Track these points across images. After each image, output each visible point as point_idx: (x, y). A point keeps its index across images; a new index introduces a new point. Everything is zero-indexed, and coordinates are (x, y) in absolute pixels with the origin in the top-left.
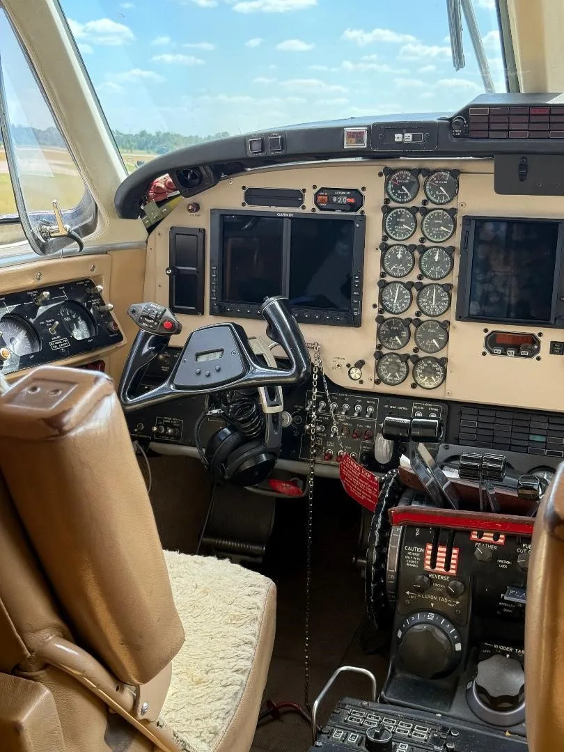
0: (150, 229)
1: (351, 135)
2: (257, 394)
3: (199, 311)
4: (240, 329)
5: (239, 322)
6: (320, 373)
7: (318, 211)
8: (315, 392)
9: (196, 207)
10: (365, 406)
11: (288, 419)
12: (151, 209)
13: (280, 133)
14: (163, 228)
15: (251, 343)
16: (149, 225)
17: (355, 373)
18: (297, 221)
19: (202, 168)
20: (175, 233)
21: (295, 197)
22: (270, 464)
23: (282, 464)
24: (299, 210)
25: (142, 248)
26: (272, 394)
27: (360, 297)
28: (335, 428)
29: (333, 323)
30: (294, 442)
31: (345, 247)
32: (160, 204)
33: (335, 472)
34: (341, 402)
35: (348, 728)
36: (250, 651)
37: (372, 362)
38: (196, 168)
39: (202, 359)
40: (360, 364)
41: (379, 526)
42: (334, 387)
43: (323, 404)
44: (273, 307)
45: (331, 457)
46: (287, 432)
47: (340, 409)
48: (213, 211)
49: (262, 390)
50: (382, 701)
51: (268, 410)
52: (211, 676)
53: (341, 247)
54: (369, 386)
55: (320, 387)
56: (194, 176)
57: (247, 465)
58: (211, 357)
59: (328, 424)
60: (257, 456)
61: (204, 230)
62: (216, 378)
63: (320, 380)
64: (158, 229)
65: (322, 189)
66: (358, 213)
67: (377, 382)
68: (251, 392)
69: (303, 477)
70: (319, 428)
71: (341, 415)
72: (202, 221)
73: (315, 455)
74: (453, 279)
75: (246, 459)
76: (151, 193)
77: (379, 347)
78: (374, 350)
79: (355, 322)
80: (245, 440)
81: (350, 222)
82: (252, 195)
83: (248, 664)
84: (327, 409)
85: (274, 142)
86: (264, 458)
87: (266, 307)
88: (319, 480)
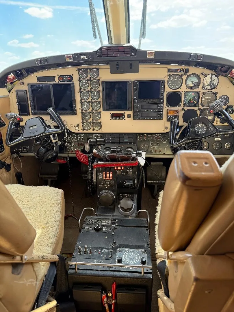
0: (9, 91)
1: (68, 57)
3: (28, 114)
4: (42, 118)
5: (41, 116)
6: (67, 129)
7: (60, 82)
8: (66, 134)
9: (23, 84)
10: (81, 137)
11: (60, 143)
13: (46, 58)
15: (46, 122)
16: (9, 90)
17: (77, 128)
18: (55, 86)
19: (22, 70)
20: (17, 91)
21: (53, 78)
22: (57, 156)
23: (60, 155)
24: (54, 82)
25: (8, 98)
26: (54, 136)
27: (75, 107)
28: (73, 144)
29: (68, 114)
30: (62, 148)
31: (69, 92)
32: (11, 83)
33: (75, 155)
34: (74, 136)
35: (89, 225)
37: (81, 125)
38: (20, 70)
39: (31, 128)
40: (78, 126)
41: (90, 169)
42: (71, 132)
43: (69, 137)
44: (51, 111)
45: (73, 151)
46: (60, 146)
47: (74, 138)
48: (28, 84)
49: (51, 136)
50: (96, 215)
51: (54, 141)
52: (48, 225)
53: (68, 92)
54: (81, 131)
55: (68, 133)
56: (20, 74)
57: (50, 157)
58: (34, 127)
59: (71, 143)
60: (52, 155)
61: (26, 90)
62: (36, 134)
63: (67, 131)
64: (12, 91)
65: (60, 76)
66: (72, 82)
67: (83, 130)
68: (48, 136)
69: (66, 157)
70: (69, 144)
72: (25, 87)
73: (68, 151)
74: (101, 99)
75: (49, 155)
76: (8, 80)
77: (83, 120)
78: (81, 121)
79: (75, 114)
80: (48, 150)
81: (70, 85)
82: (39, 79)
83: (59, 218)
84: (70, 138)
85: (44, 60)
86: (54, 154)
87: (49, 111)
88: (70, 158)
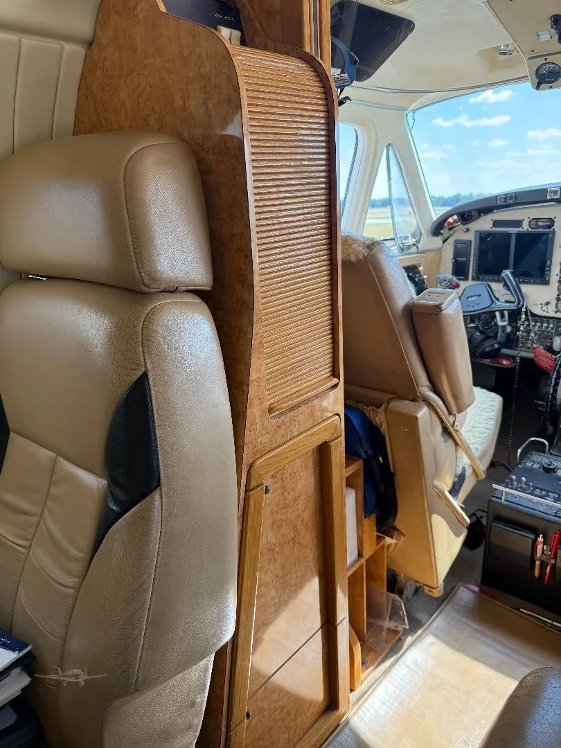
0: (444, 242)
1: (551, 192)
2: (495, 317)
3: (466, 279)
4: (489, 286)
5: (490, 283)
6: (526, 308)
7: (530, 229)
8: (523, 316)
9: (468, 230)
10: (549, 324)
11: (509, 329)
12: (445, 232)
13: (515, 193)
14: (451, 241)
15: (494, 292)
16: (444, 240)
17: (545, 308)
18: (519, 235)
19: (473, 212)
20: (456, 242)
21: (518, 223)
22: (499, 349)
23: (504, 351)
24: (520, 229)
25: (440, 250)
26: (502, 316)
27: (550, 271)
28: (532, 335)
29: (535, 283)
30: (511, 341)
31: (543, 246)
32: (450, 229)
33: (531, 355)
34: (536, 322)
35: (534, 462)
36: (492, 422)
37: (554, 302)
38: (470, 212)
39: (470, 299)
40: (548, 303)
41: (554, 377)
42: (533, 315)
43: (526, 323)
44: (507, 275)
45: (529, 348)
46: (508, 335)
47: (535, 325)
48: (476, 231)
49: (498, 314)
50: (551, 454)
51: (500, 323)
52: (474, 429)
53: (541, 246)
54: (551, 314)
55: (526, 314)
56: (468, 215)
57: (488, 349)
58: (474, 298)
59: (528, 332)
60: (493, 345)
61: (470, 241)
62: (477, 308)
63: (526, 311)
64: (448, 241)
65: (533, 219)
66: (551, 230)
67: (556, 312)
68: (492, 315)
69: (513, 358)
70: (524, 334)
71: (536, 328)
72: (470, 236)
73: (521, 347)
75: (487, 346)
76: (446, 224)
77: (558, 295)
78: (556, 296)
79: (547, 283)
80: (487, 338)
81: (547, 234)
82: (496, 223)
84: (529, 325)
85: (511, 198)
86: (496, 346)
87: (503, 275)
88: (522, 358)
